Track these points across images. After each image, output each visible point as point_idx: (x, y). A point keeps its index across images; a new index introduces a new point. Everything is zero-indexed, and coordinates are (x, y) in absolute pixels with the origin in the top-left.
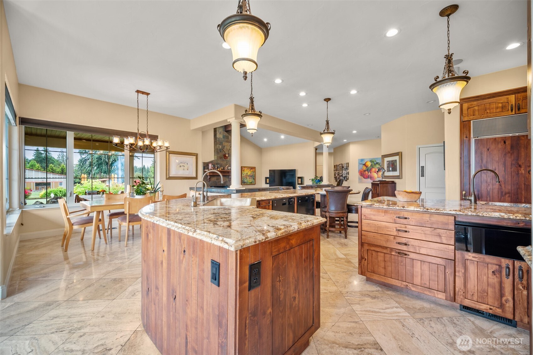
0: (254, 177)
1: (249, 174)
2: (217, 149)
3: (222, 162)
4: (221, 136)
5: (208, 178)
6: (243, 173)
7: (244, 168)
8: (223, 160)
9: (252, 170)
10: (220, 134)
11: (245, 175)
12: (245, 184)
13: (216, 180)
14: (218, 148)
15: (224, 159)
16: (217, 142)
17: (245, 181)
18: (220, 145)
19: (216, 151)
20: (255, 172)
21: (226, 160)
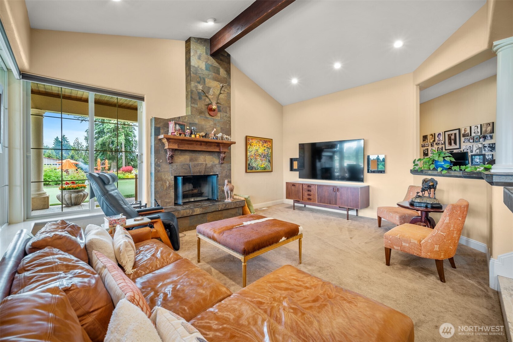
0: (269, 157)
1: (260, 151)
2: (192, 92)
3: (203, 123)
4: (203, 66)
5: (168, 155)
6: (250, 149)
7: (252, 139)
8: (207, 118)
9: (265, 145)
10: (199, 58)
11: (253, 153)
12: (253, 171)
13: (188, 162)
14: (194, 89)
15: (208, 116)
16: (192, 75)
17: (254, 165)
18: (199, 82)
19: (189, 96)
20: (271, 148)
21: (214, 119)
